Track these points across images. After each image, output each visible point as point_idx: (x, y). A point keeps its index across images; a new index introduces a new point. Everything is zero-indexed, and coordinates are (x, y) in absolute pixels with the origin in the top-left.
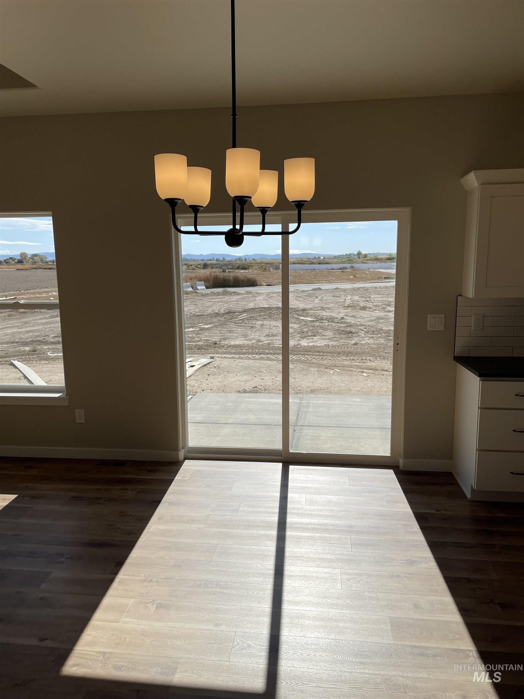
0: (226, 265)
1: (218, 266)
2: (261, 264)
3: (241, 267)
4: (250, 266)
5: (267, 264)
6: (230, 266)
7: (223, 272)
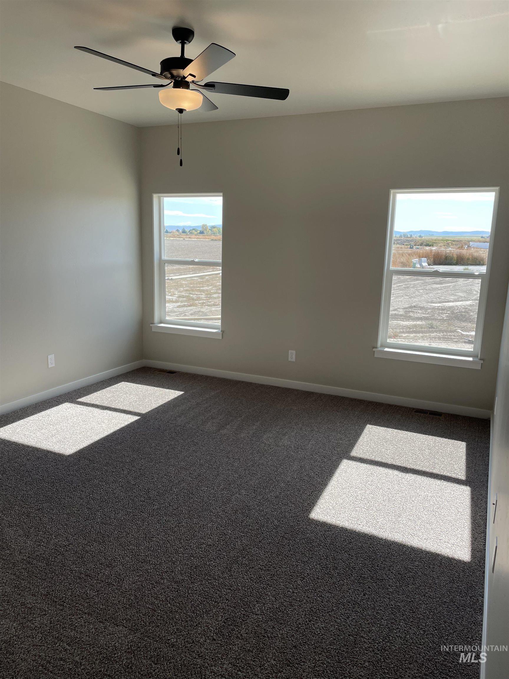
0: (408, 241)
1: (399, 242)
2: (447, 241)
3: (425, 243)
4: (435, 243)
5: (454, 241)
6: (413, 242)
7: (411, 248)
